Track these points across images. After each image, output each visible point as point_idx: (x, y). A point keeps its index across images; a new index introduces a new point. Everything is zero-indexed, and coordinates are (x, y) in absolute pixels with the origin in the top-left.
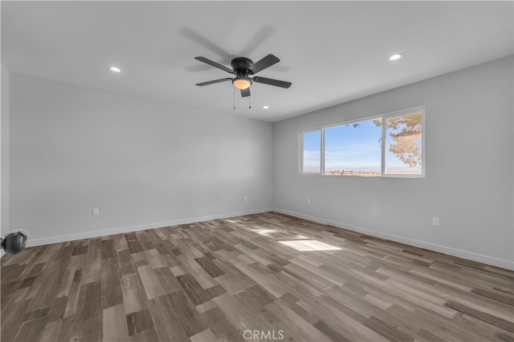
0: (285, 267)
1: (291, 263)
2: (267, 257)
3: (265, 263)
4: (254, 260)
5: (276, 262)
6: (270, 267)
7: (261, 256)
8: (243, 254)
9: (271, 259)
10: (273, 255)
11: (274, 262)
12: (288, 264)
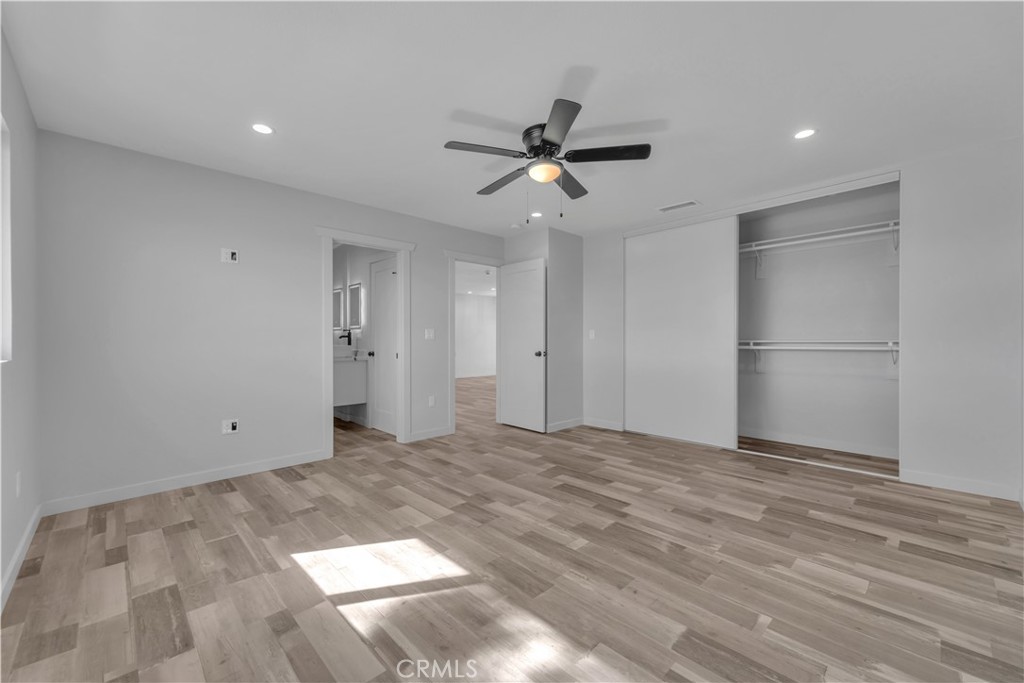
0: (464, 502)
1: (451, 509)
2: (497, 516)
3: (498, 506)
4: (520, 509)
5: (479, 508)
6: (488, 500)
7: (509, 517)
8: (550, 520)
9: (488, 513)
10: (482, 522)
11: (482, 507)
12: (457, 507)
